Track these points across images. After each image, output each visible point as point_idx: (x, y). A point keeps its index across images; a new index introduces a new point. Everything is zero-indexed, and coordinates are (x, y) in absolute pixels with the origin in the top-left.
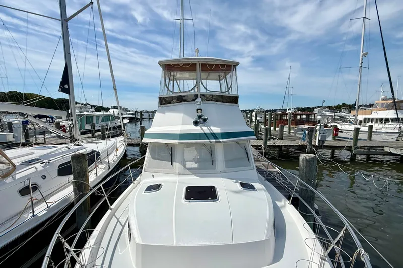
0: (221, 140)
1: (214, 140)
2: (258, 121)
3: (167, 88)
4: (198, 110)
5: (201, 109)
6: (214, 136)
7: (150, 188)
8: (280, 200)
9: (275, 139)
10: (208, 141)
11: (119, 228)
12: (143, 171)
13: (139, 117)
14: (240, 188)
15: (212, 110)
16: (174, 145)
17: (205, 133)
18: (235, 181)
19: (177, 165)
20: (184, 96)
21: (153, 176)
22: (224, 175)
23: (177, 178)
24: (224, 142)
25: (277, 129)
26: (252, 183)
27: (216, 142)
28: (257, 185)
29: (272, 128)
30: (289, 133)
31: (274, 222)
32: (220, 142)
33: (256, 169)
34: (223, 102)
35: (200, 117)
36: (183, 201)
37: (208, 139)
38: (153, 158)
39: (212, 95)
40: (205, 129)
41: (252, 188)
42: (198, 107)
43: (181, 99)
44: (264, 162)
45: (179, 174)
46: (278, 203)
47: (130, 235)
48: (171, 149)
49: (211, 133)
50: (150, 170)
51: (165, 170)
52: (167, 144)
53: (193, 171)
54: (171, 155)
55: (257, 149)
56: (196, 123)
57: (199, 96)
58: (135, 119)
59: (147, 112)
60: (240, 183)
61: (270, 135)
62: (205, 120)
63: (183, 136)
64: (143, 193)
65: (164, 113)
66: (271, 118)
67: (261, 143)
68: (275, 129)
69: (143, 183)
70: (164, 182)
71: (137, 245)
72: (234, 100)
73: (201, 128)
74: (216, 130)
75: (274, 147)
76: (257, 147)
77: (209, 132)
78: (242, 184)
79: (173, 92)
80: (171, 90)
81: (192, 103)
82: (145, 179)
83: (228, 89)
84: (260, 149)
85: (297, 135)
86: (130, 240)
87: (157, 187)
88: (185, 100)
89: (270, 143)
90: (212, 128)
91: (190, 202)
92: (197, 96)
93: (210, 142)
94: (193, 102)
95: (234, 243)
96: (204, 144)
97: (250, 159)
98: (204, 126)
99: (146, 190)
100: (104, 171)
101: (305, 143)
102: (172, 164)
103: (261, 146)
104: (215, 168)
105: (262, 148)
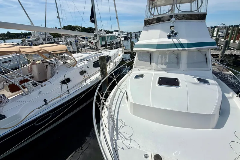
0: (186, 49)
1: (181, 49)
2: (219, 35)
3: (150, 12)
4: (171, 27)
5: (174, 27)
6: (182, 45)
7: (137, 77)
8: (228, 93)
9: (232, 50)
10: (176, 49)
11: (122, 94)
12: (133, 67)
13: (129, 36)
14: (197, 81)
15: (182, 26)
16: (153, 52)
17: (175, 44)
18: (193, 77)
19: (153, 64)
20: (162, 17)
21: (139, 70)
22: (185, 72)
23: (153, 72)
24: (188, 50)
25: (236, 41)
26: (207, 80)
27: (182, 50)
28: (210, 81)
29: (232, 41)
31: (221, 106)
32: (186, 50)
33: (211, 71)
34: (191, 19)
35: (172, 32)
36: (157, 85)
37: (177, 48)
38: (139, 60)
39: (184, 15)
40: (175, 41)
41: (207, 82)
42: (172, 25)
43: (159, 20)
44: (220, 67)
45: (155, 70)
46: (227, 95)
47: (127, 98)
48: (150, 54)
49: (180, 44)
50: (137, 66)
51: (146, 67)
52: (148, 51)
53: (164, 70)
54: (150, 58)
55: (214, 57)
56: (169, 37)
57: (173, 16)
58: (127, 38)
59: (134, 33)
60: (198, 78)
61: (229, 47)
62: (176, 34)
63: (159, 46)
64: (134, 79)
65: (147, 30)
66: (232, 32)
67: (219, 53)
68: (234, 42)
69: (134, 73)
70: (145, 73)
71: (131, 103)
72: (202, 17)
73: (173, 40)
74: (184, 41)
75: (231, 56)
77: (178, 43)
78: (199, 79)
79: (153, 15)
80: (153, 14)
81: (167, 23)
82: (135, 72)
83: (198, 8)
84: (217, 57)
86: (127, 101)
87: (142, 76)
88: (163, 21)
89: (228, 52)
90: (180, 40)
91: (161, 86)
92: (171, 17)
93: (178, 50)
94: (168, 21)
95: (188, 112)
96: (173, 51)
97: (208, 62)
98: (175, 39)
99: (135, 77)
100: (113, 66)
102: (150, 64)
103: (219, 55)
104: (179, 68)
105: (219, 56)
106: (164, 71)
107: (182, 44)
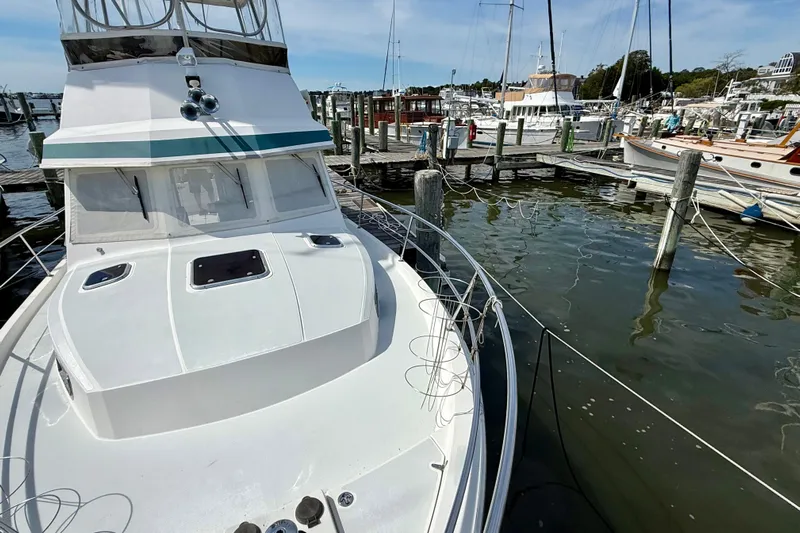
0: (258, 152)
1: (243, 154)
4: (188, 79)
5: (197, 78)
6: (241, 143)
7: (96, 278)
8: (385, 258)
9: (373, 151)
10: (227, 155)
12: (67, 243)
14: (311, 245)
15: (224, 79)
16: (142, 170)
17: (217, 138)
18: (300, 234)
19: (161, 219)
20: (143, 40)
21: (101, 251)
22: (276, 226)
23: (168, 247)
24: (266, 156)
25: (376, 131)
26: (335, 235)
27: (248, 157)
28: (343, 237)
29: (367, 130)
30: (399, 137)
31: (376, 294)
32: (257, 156)
33: (339, 209)
34: (252, 61)
35: (197, 97)
36: (191, 289)
37: (229, 151)
38: (89, 208)
39: (221, 42)
40: (217, 129)
41: (335, 242)
42: (189, 72)
43: (135, 47)
44: (356, 198)
45: (170, 236)
46: (383, 263)
47: (68, 384)
48: (136, 182)
49: (233, 137)
50: (85, 237)
51: (129, 233)
52: (119, 170)
53: (207, 230)
54: (140, 195)
55: (341, 174)
56: (189, 113)
57: (186, 41)
60: (312, 237)
61: (365, 145)
62: (210, 105)
63: (159, 148)
64: (81, 291)
65: (90, 86)
67: (347, 160)
68: (372, 132)
69: (78, 269)
70: (134, 258)
72: (276, 57)
73: (207, 126)
74: (245, 129)
75: (373, 166)
76: (341, 170)
77: (227, 135)
78: (317, 240)
79: (107, 25)
80: (103, 22)
81: (165, 62)
82: (79, 261)
83: (261, 27)
84: (347, 173)
85: (411, 142)
86: (71, 393)
87: (118, 272)
88: (149, 52)
89: (365, 159)
90: (233, 124)
91: (205, 288)
92: (179, 42)
93: (235, 158)
94: (172, 58)
95: (306, 341)
96: (219, 164)
97: (326, 188)
98: (213, 120)
99: (87, 284)
101: (425, 155)
102: (146, 217)
103: (348, 166)
104: (255, 215)
105: (350, 171)
106: (206, 233)
107: (239, 137)
